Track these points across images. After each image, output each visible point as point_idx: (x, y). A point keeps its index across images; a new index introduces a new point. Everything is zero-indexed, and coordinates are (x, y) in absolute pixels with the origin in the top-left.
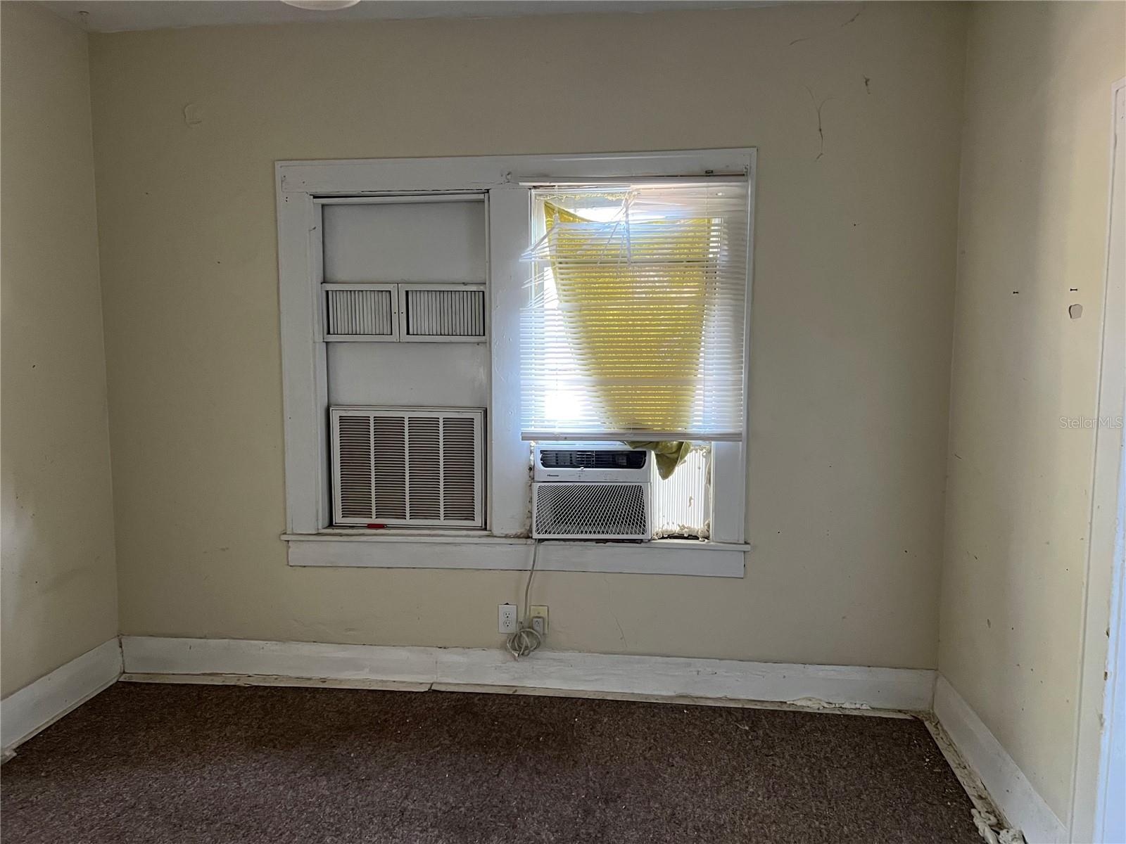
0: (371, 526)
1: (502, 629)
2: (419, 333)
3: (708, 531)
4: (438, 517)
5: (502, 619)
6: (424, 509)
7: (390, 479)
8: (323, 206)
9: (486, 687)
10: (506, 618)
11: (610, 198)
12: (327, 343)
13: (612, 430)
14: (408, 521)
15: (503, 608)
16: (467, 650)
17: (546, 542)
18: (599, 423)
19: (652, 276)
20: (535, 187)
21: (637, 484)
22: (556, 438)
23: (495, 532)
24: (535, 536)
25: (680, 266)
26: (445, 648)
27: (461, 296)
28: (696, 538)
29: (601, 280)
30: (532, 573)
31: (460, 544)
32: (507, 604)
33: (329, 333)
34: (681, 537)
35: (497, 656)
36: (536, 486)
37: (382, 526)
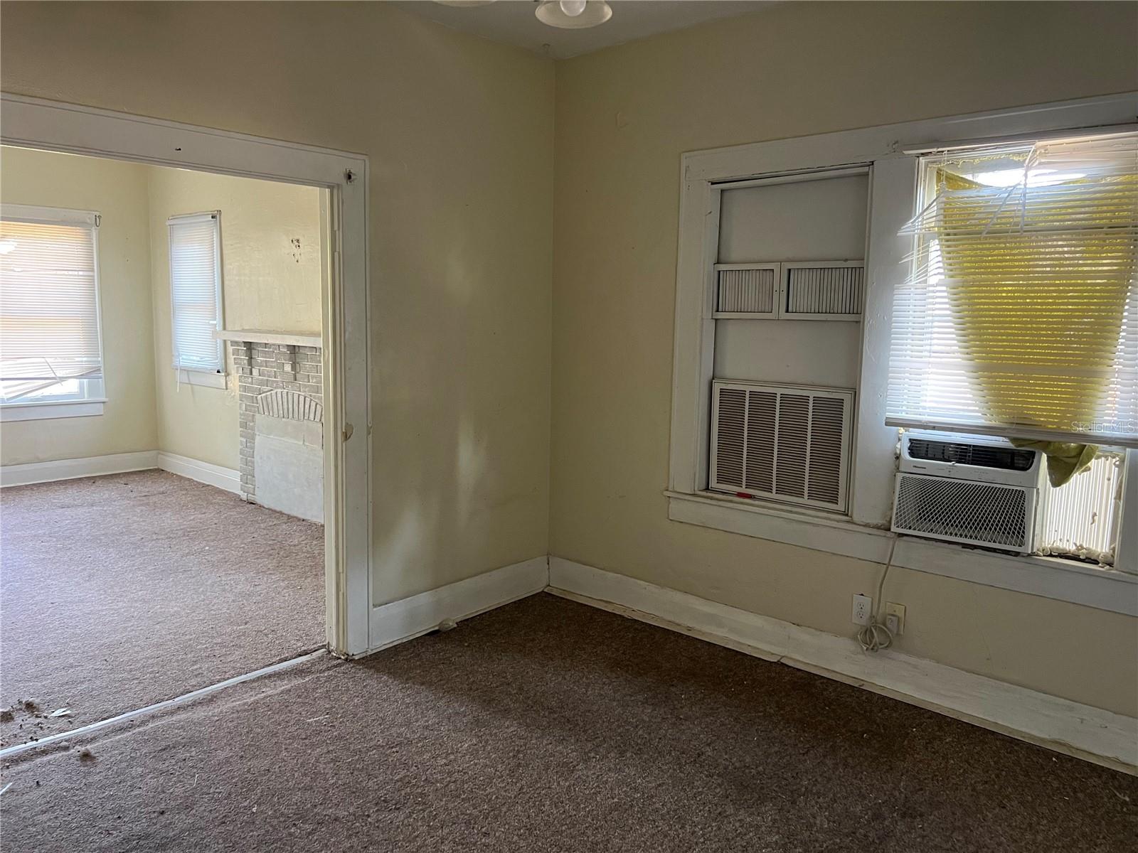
0: (740, 495)
1: (855, 620)
2: (798, 311)
3: (1113, 556)
4: (802, 495)
5: (855, 609)
6: (790, 486)
7: (761, 451)
8: (722, 191)
9: (834, 674)
10: (861, 607)
11: (1016, 159)
12: (716, 320)
13: (993, 423)
14: (774, 495)
15: (857, 599)
16: (819, 633)
17: (905, 538)
18: (980, 414)
19: (1062, 246)
20: (923, 154)
21: (1019, 488)
22: (925, 426)
23: (856, 518)
24: (893, 528)
25: (1101, 233)
26: (798, 625)
27: (842, 273)
28: (1096, 562)
29: (996, 252)
30: (888, 568)
31: (818, 525)
32: (862, 595)
33: (718, 311)
34: (1075, 558)
35: (845, 645)
36: (900, 476)
37: (750, 496)
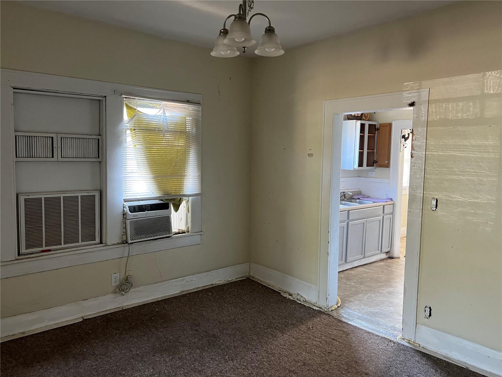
0: (43, 251)
1: (114, 284)
2: (67, 157)
3: (188, 230)
4: (78, 242)
5: (113, 280)
6: (71, 238)
7: (54, 227)
9: (109, 311)
10: (116, 278)
11: (151, 105)
12: (16, 161)
13: (158, 196)
14: (63, 246)
15: (113, 276)
16: (97, 298)
17: (134, 244)
18: (151, 193)
19: (168, 136)
20: (126, 98)
21: (167, 215)
22: (139, 200)
23: (109, 243)
24: (130, 241)
25: (178, 133)
26: (86, 300)
27: (88, 141)
28: (184, 233)
29: (150, 137)
30: (128, 258)
31: (93, 252)
32: (115, 273)
33: (16, 157)
34: (179, 233)
35: (111, 296)
36: (128, 222)
37: (49, 250)
